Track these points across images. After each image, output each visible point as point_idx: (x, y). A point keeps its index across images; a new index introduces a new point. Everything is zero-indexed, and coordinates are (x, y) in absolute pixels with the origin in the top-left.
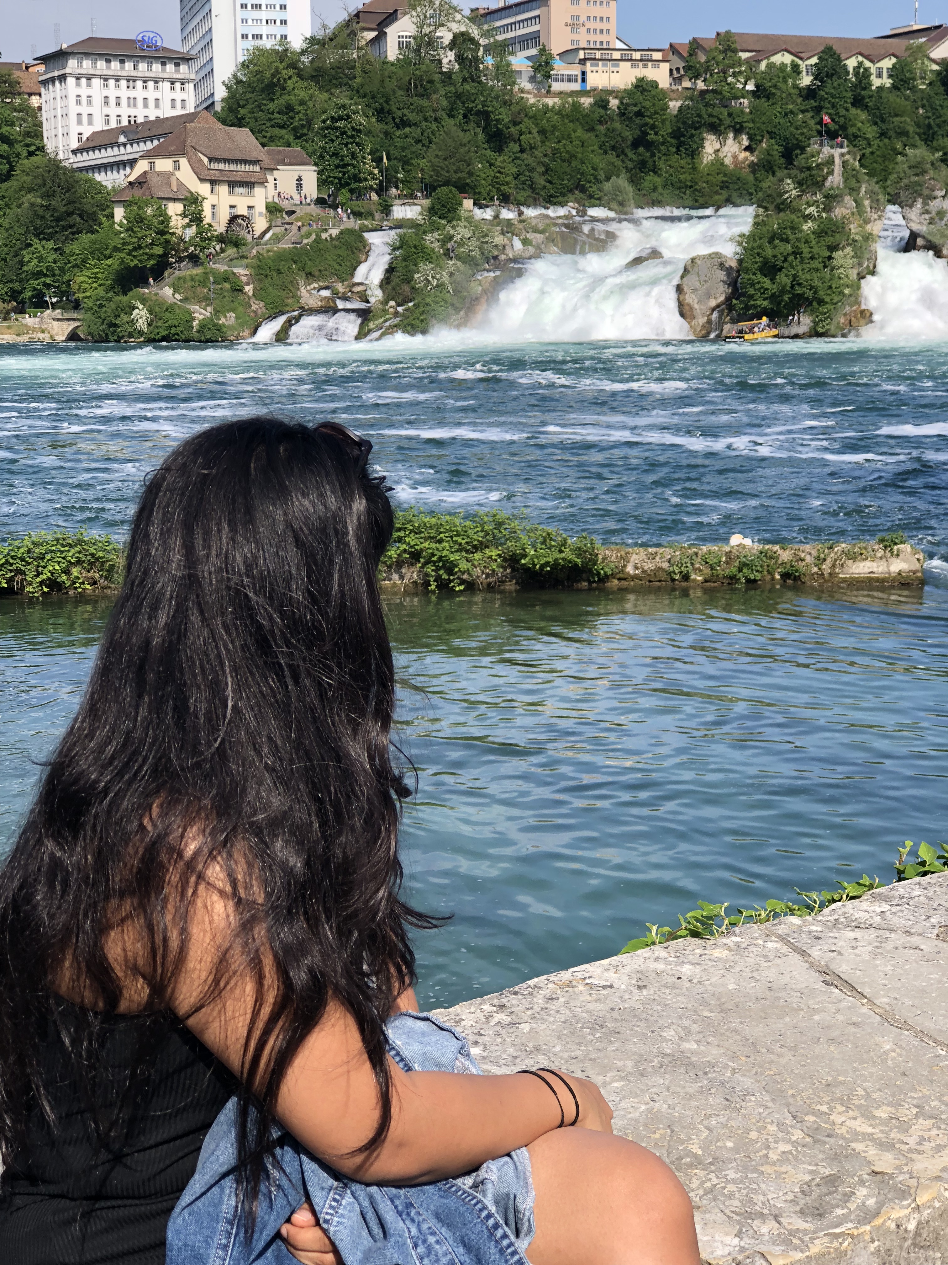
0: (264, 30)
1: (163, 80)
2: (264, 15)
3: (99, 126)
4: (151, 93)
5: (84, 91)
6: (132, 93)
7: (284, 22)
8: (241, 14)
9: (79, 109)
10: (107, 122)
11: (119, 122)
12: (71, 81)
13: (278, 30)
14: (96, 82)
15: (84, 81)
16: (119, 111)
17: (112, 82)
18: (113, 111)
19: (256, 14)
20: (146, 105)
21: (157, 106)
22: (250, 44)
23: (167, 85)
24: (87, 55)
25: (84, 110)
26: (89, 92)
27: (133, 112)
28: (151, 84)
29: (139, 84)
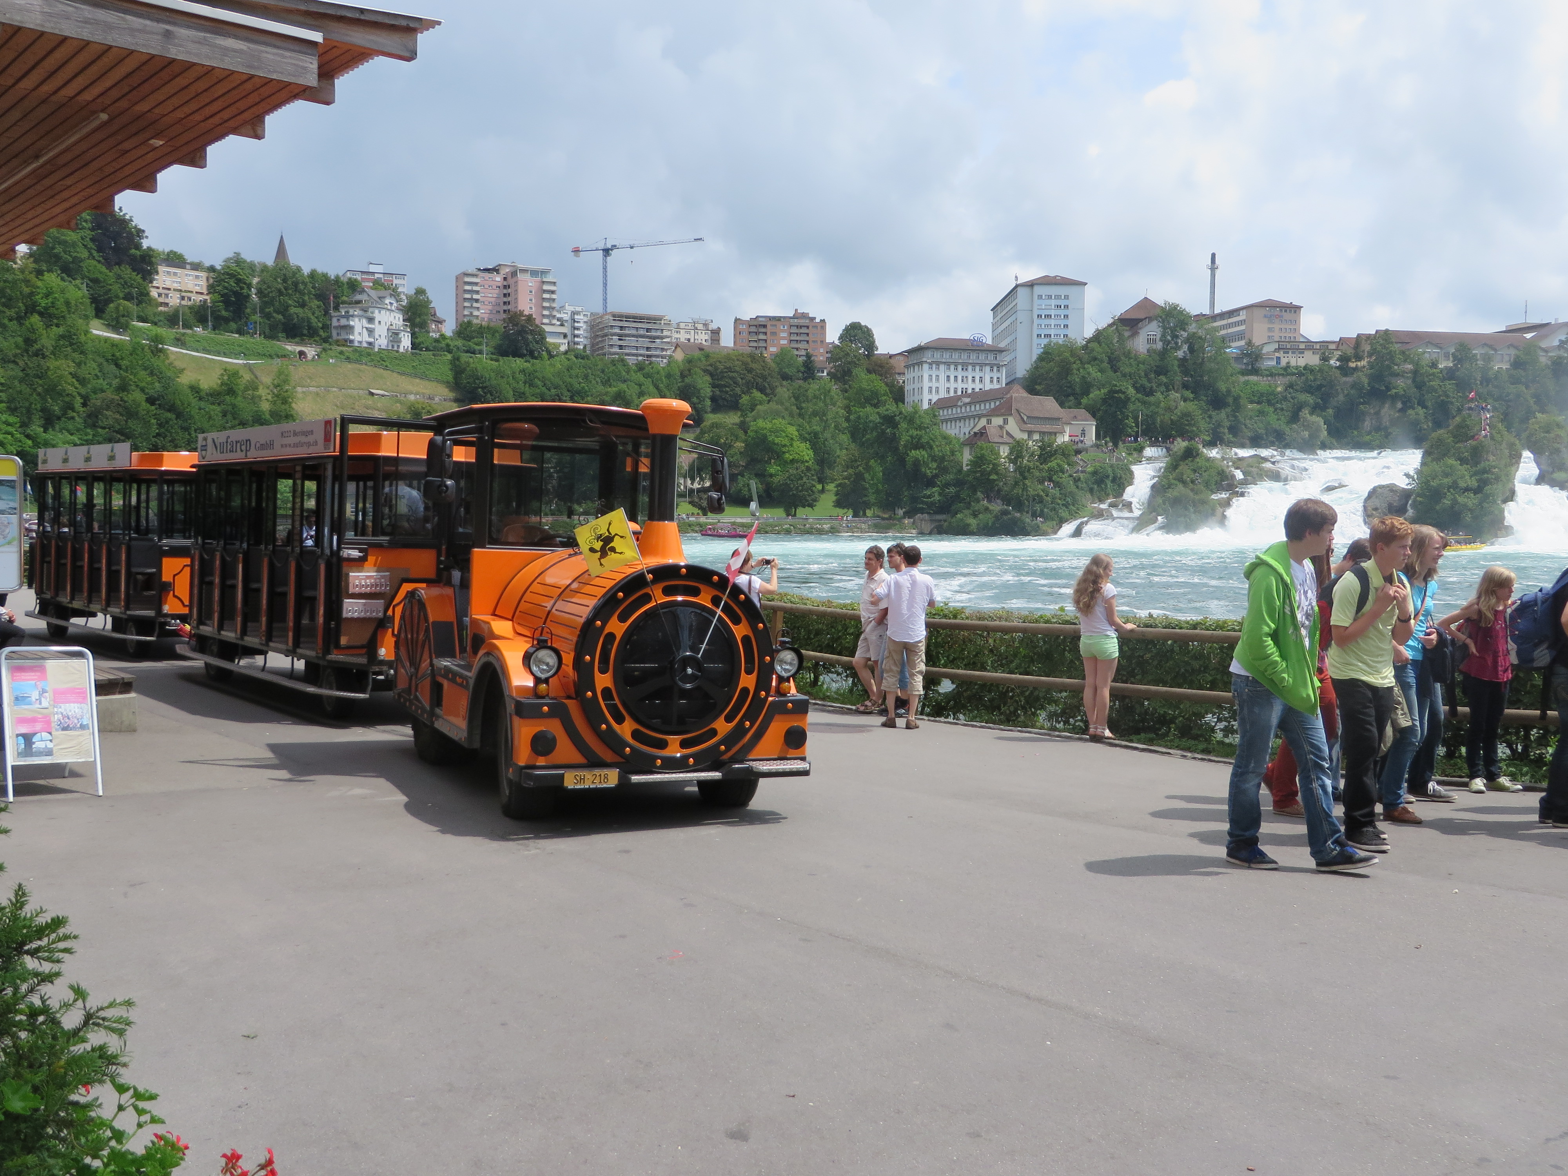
0: (1052, 332)
1: (986, 364)
2: (1052, 322)
3: (943, 394)
4: (978, 373)
5: (934, 373)
6: (965, 374)
7: (1066, 326)
8: (1037, 321)
9: (930, 384)
10: (948, 392)
11: (956, 392)
12: (926, 366)
13: (1062, 332)
14: (942, 367)
15: (934, 366)
16: (956, 385)
17: (952, 367)
18: (952, 385)
19: (1047, 321)
20: (974, 381)
21: (981, 381)
22: (1045, 341)
23: (988, 368)
24: (937, 349)
25: (934, 385)
26: (937, 373)
27: (965, 386)
28: (977, 368)
29: (970, 368)
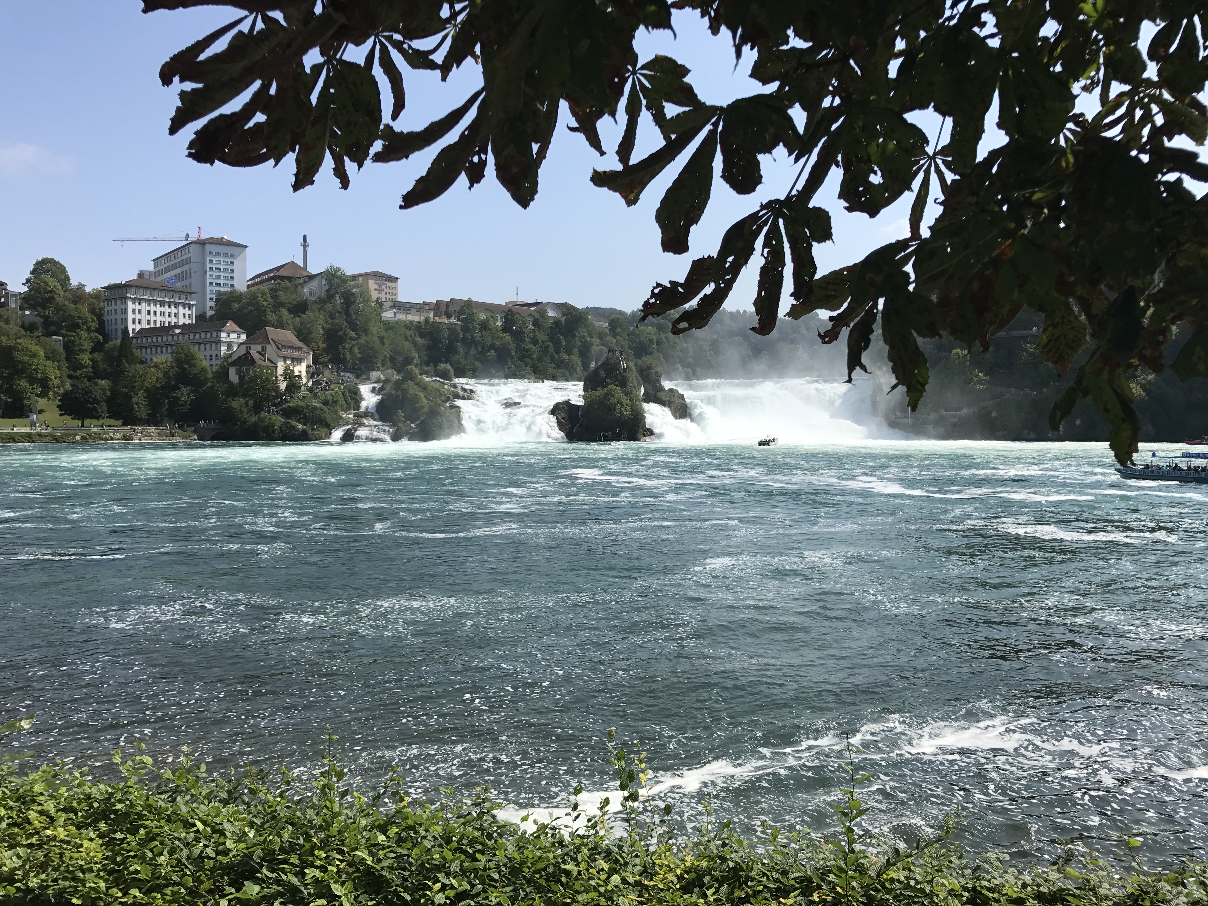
0: (222, 282)
1: (179, 303)
2: (222, 274)
4: (173, 310)
6: (162, 310)
8: (209, 272)
9: (134, 316)
10: (149, 324)
11: (155, 324)
12: (130, 301)
13: (230, 283)
14: (144, 303)
15: (137, 301)
16: (155, 319)
17: (152, 303)
19: (217, 273)
20: (170, 316)
21: (176, 316)
22: (219, 289)
23: (181, 307)
24: (139, 288)
26: (140, 307)
28: (173, 306)
29: (167, 305)
